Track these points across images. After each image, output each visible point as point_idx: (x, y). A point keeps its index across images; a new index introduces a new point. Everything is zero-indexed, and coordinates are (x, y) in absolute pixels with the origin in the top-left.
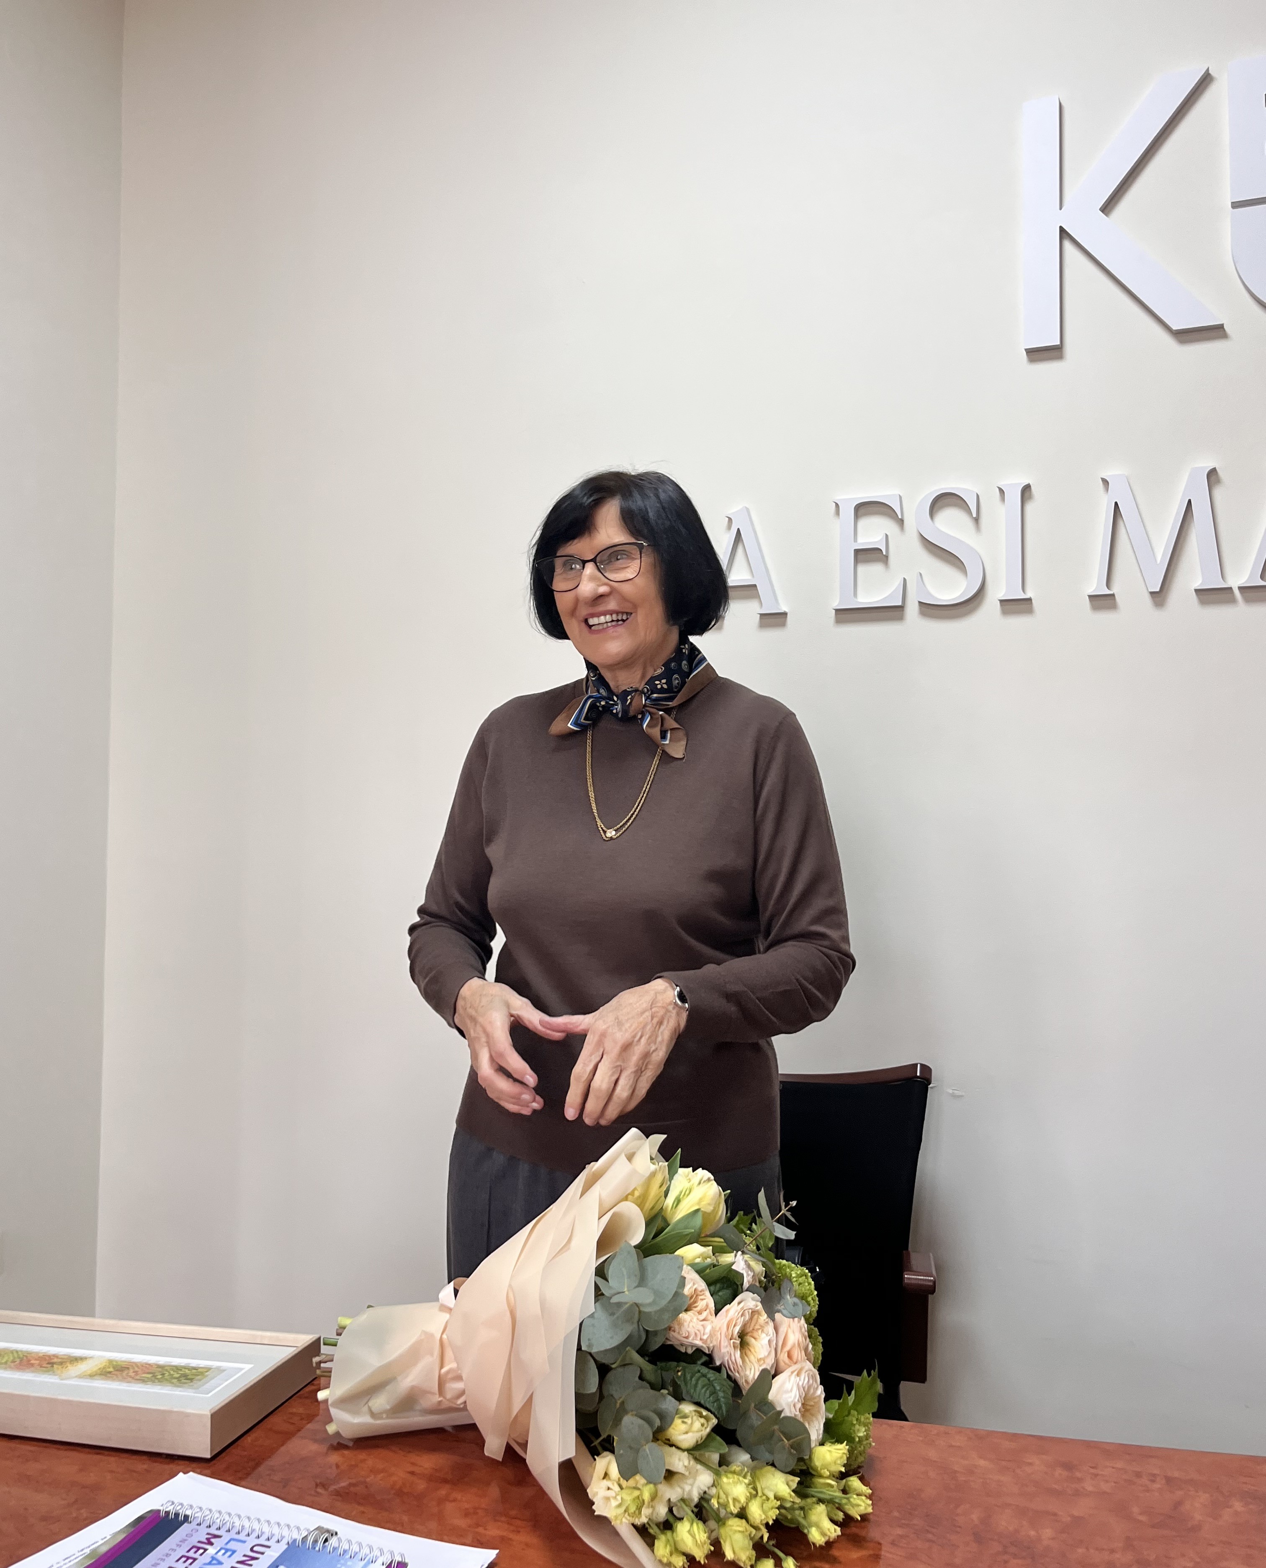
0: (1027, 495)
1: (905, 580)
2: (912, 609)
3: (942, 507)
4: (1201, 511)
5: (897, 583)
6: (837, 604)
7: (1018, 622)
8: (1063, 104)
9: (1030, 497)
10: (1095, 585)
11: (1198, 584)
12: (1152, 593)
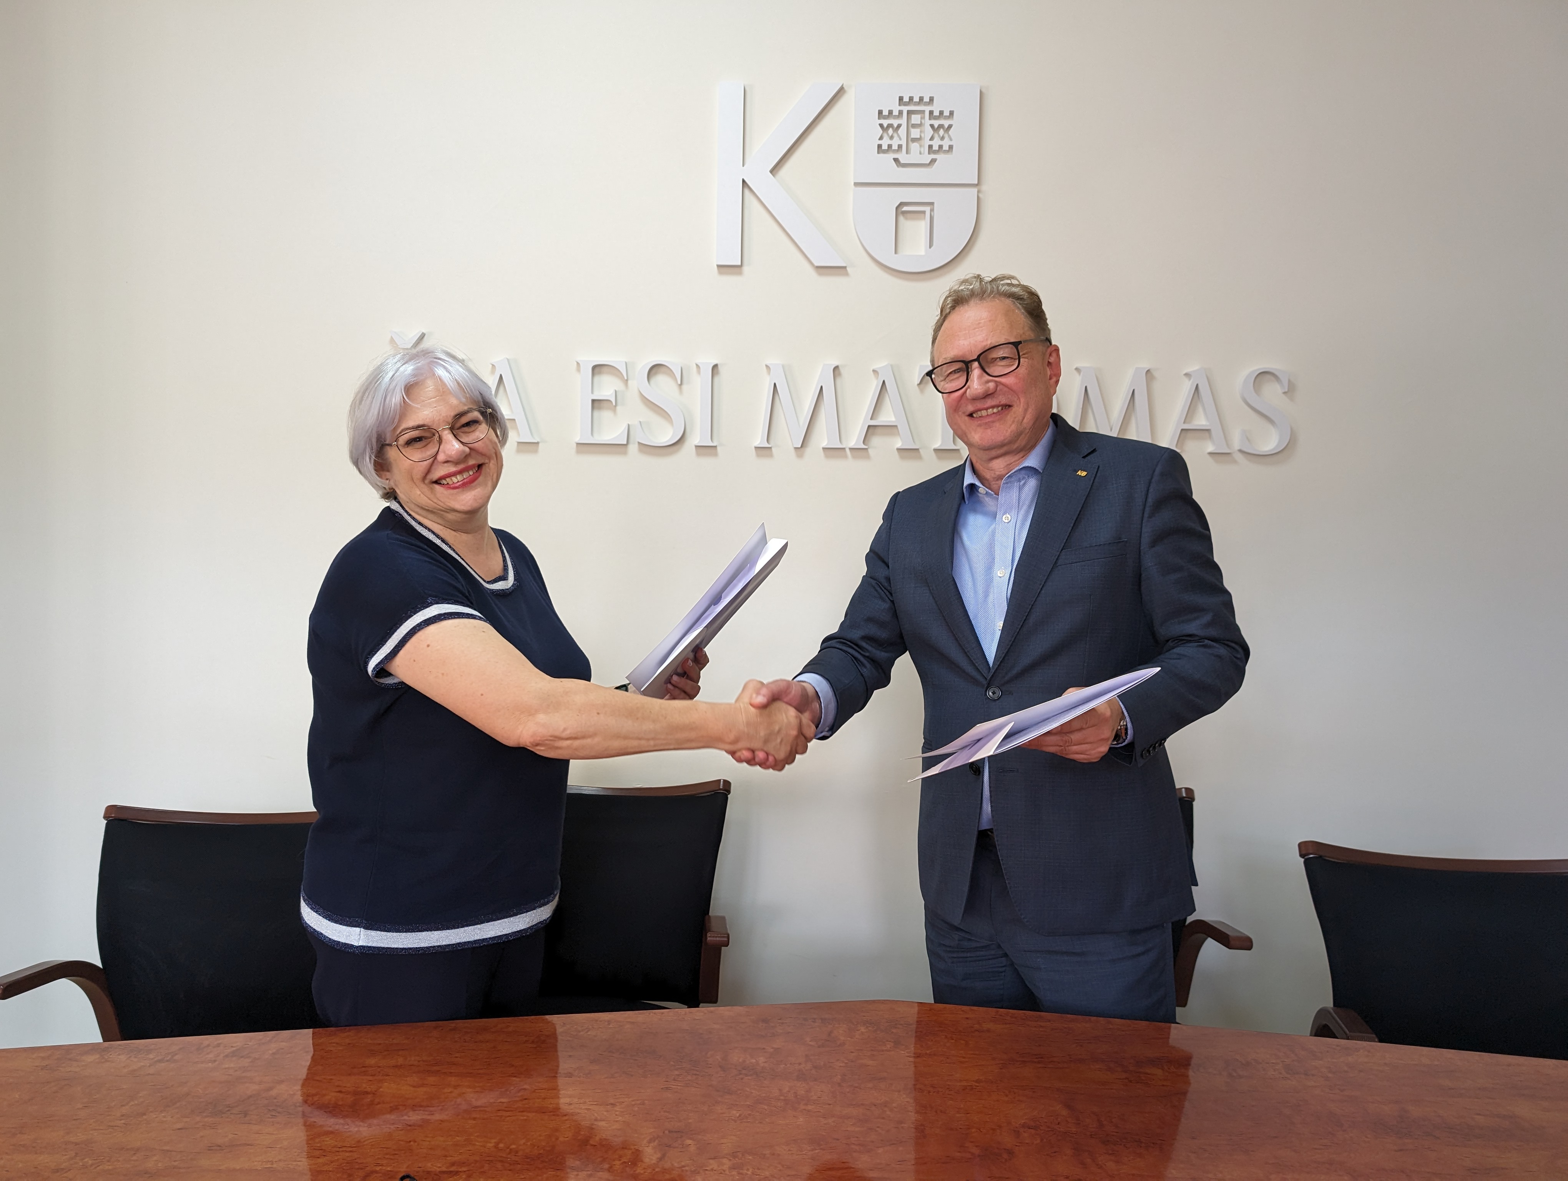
0: (715, 371)
1: (629, 425)
2: (633, 448)
3: (656, 373)
4: (828, 395)
5: (623, 428)
6: (578, 439)
7: (707, 462)
8: (746, 88)
9: (718, 373)
10: (759, 440)
11: (825, 444)
12: (796, 448)
